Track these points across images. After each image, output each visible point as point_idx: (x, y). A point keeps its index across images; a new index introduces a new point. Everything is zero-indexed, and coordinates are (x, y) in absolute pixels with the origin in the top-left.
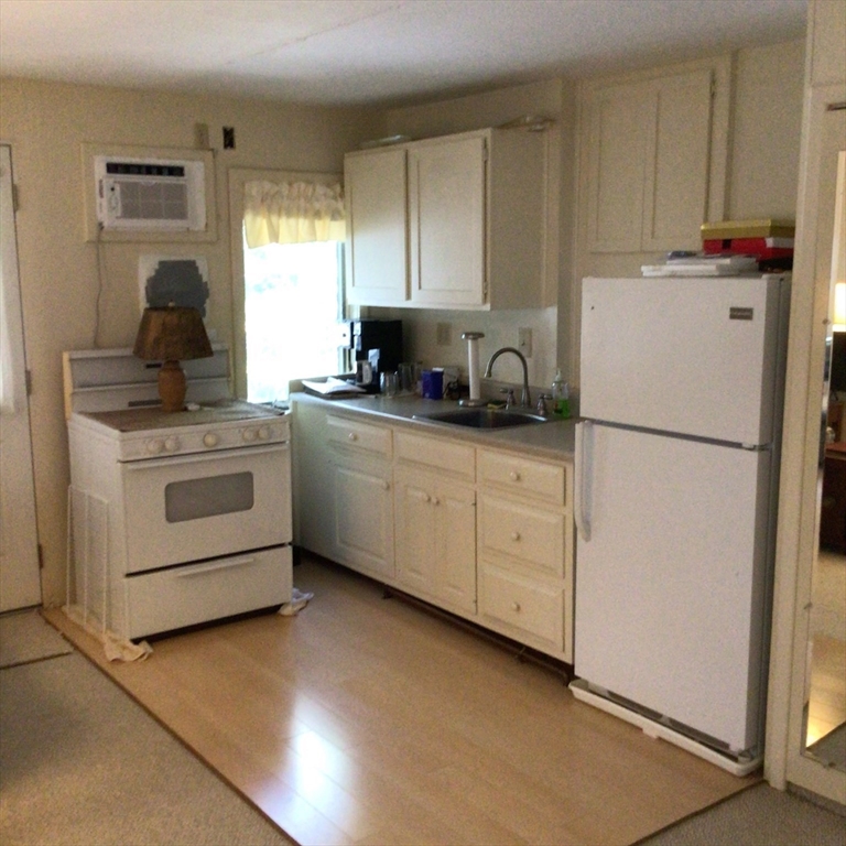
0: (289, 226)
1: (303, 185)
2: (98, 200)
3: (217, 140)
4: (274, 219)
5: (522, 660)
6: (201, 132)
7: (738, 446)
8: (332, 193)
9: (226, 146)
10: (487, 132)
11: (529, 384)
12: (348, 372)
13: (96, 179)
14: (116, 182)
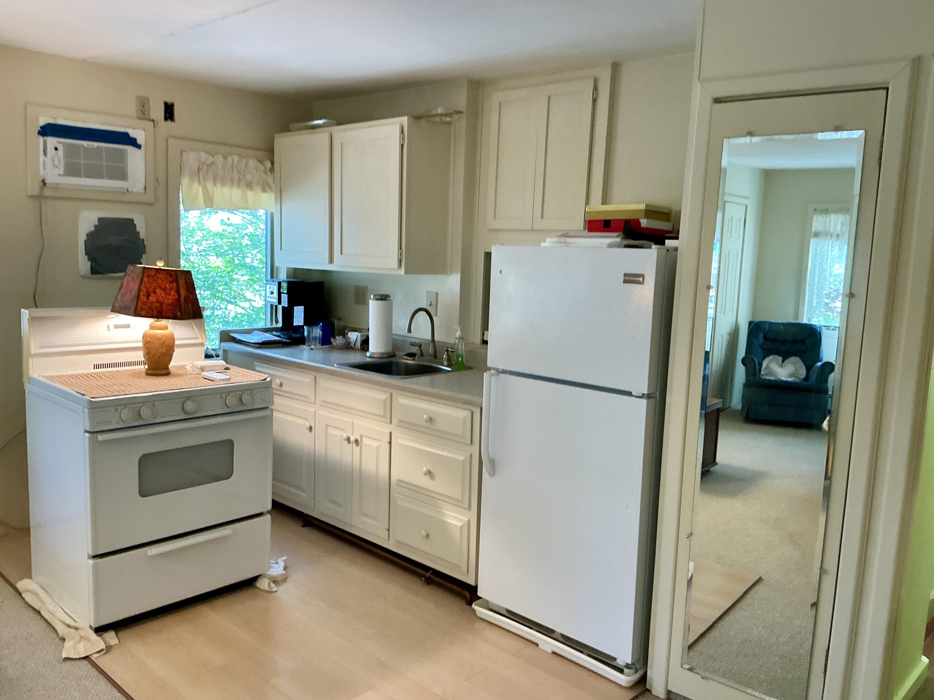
2: (42, 158)
3: (158, 112)
4: (210, 186)
6: (143, 104)
7: (629, 394)
9: (165, 119)
10: (404, 120)
11: (436, 339)
13: (41, 139)
14: (58, 142)
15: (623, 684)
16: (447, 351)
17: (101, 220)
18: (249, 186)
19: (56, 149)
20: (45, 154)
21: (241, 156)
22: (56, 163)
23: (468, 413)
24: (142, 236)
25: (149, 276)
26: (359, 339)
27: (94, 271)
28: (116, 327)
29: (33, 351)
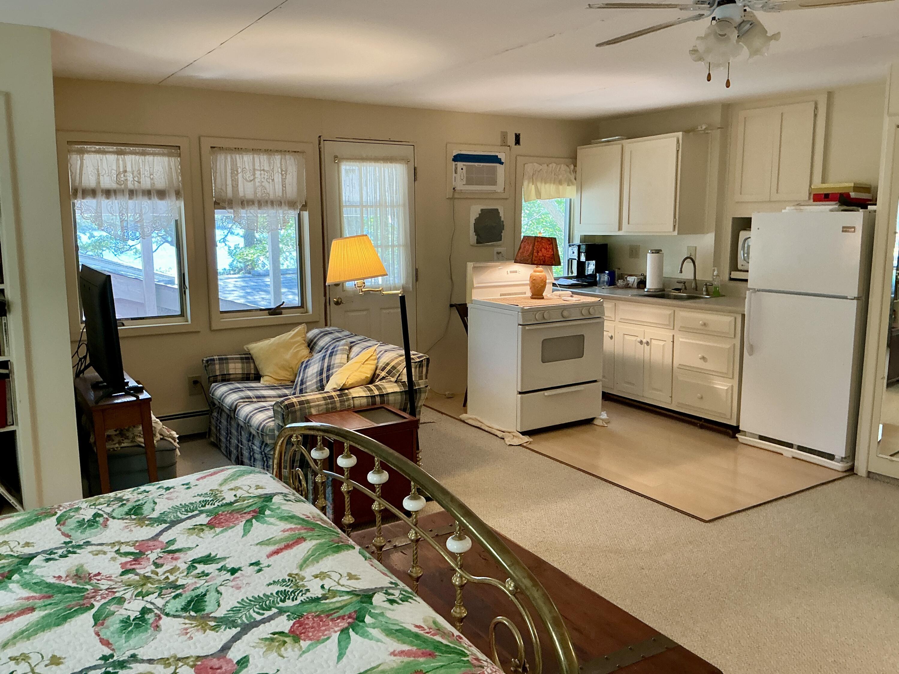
0: (547, 188)
1: (554, 165)
2: (454, 175)
3: (512, 140)
4: (539, 184)
5: (702, 427)
6: (504, 136)
7: (846, 298)
8: (568, 170)
9: (516, 144)
10: (680, 134)
11: (697, 278)
12: (570, 275)
13: (454, 163)
14: (464, 165)
15: (839, 469)
16: (706, 285)
17: (482, 210)
18: (560, 183)
19: (462, 169)
20: (456, 173)
21: (557, 164)
22: (462, 178)
23: (733, 318)
24: (502, 219)
25: (538, 242)
26: (636, 281)
27: (478, 242)
28: (511, 272)
29: (475, 285)
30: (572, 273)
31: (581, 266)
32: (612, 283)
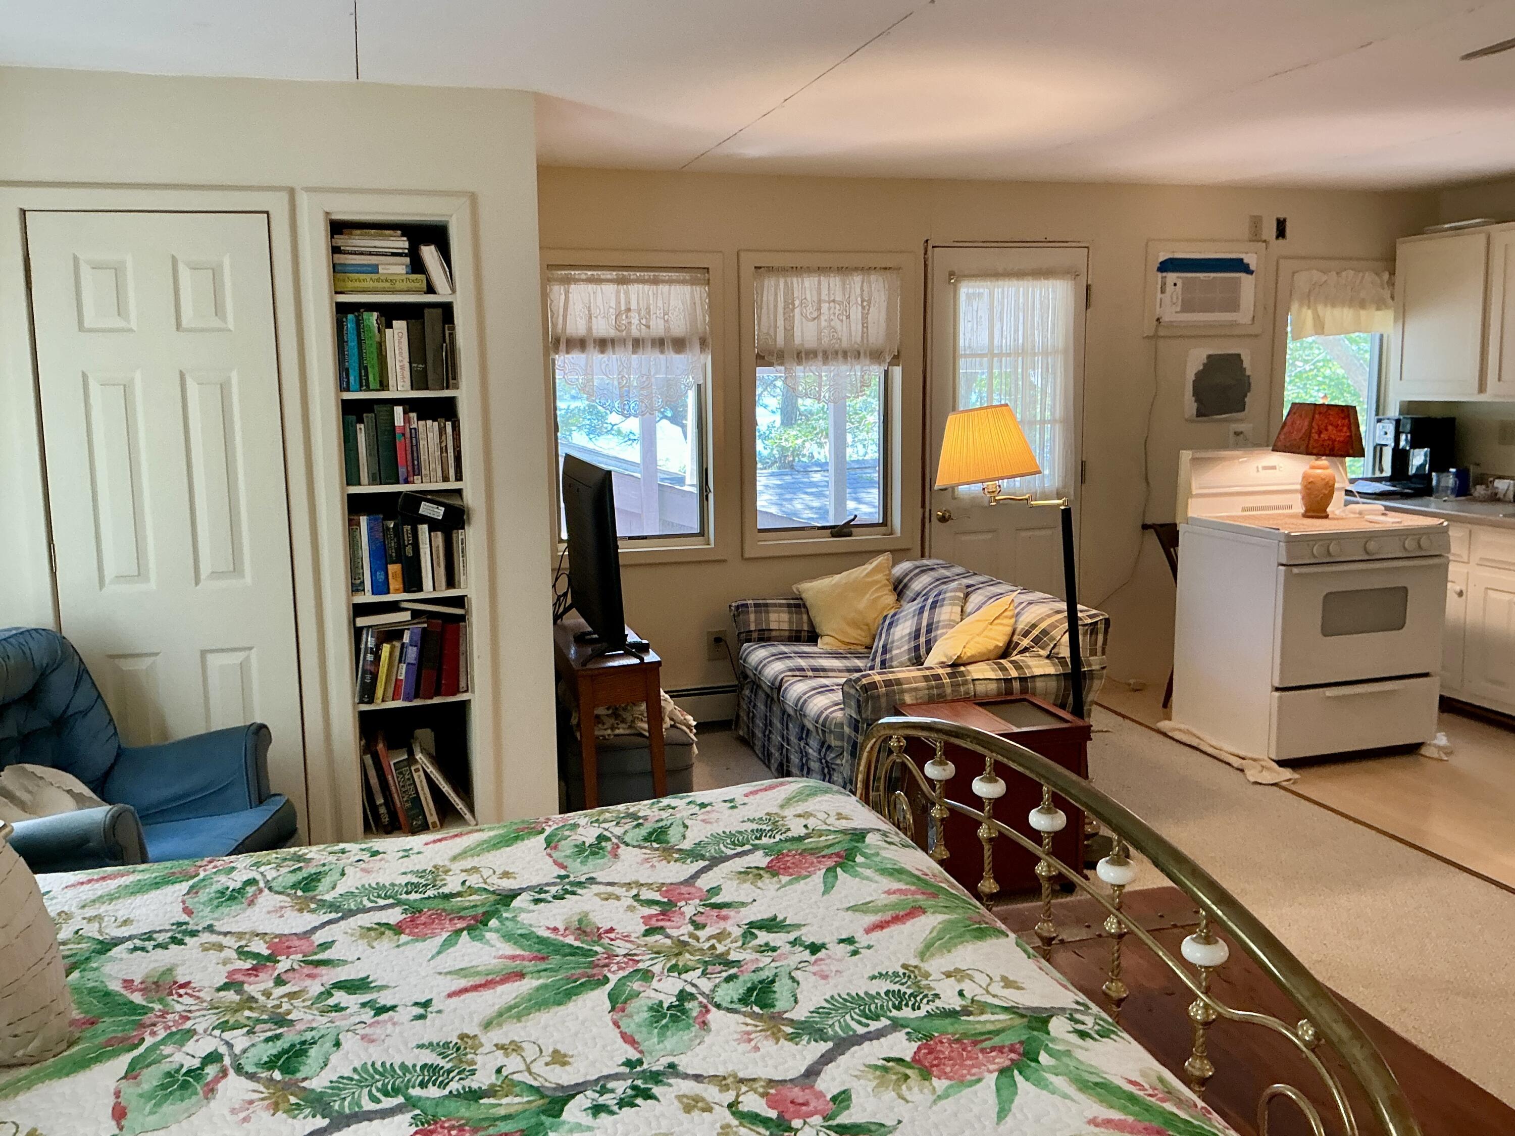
0: (1337, 315)
1: (1351, 273)
2: (1159, 295)
3: (1270, 230)
4: (1320, 308)
6: (1256, 223)
8: (1379, 281)
9: (1277, 237)
12: (1378, 475)
13: (1160, 275)
14: (1178, 277)
17: (1209, 357)
18: (1362, 305)
19: (1175, 285)
20: (1163, 291)
21: (1357, 271)
22: (1174, 300)
24: (1248, 373)
25: (1320, 413)
27: (1199, 414)
28: (1265, 468)
29: (1194, 492)
30: (1381, 470)
31: (1400, 458)
32: (1463, 490)
